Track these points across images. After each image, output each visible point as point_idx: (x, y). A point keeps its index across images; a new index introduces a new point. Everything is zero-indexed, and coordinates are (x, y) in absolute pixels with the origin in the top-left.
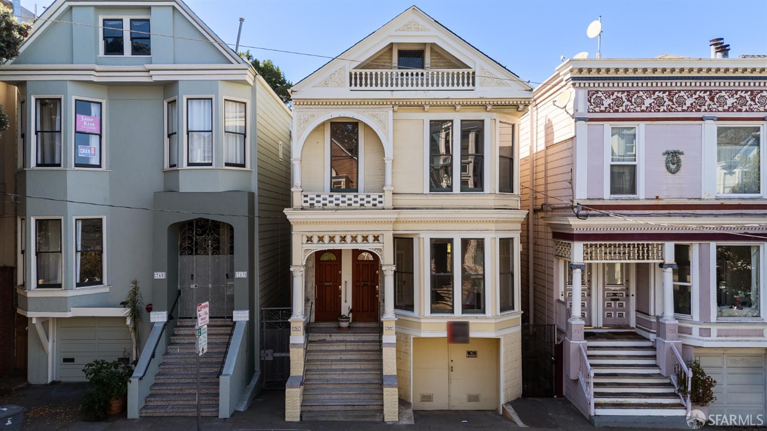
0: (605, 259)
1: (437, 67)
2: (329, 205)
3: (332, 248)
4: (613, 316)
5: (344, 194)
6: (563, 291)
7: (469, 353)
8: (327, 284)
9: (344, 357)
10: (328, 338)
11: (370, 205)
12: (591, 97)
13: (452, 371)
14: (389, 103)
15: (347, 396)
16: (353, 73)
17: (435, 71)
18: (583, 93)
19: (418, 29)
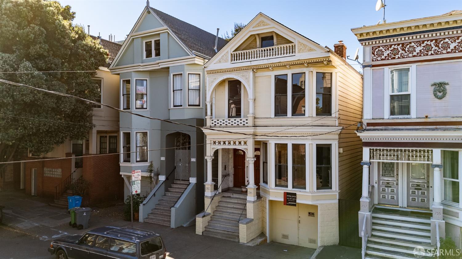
0: (386, 160)
1: (281, 44)
2: (222, 125)
3: (224, 148)
4: (416, 200)
5: (235, 119)
6: (377, 180)
7: (309, 213)
8: (239, 167)
9: (235, 206)
10: (232, 196)
11: (242, 125)
12: (374, 51)
13: (300, 223)
14: (250, 68)
15: (228, 226)
16: (233, 54)
17: (279, 46)
18: (369, 49)
19: (264, 25)
